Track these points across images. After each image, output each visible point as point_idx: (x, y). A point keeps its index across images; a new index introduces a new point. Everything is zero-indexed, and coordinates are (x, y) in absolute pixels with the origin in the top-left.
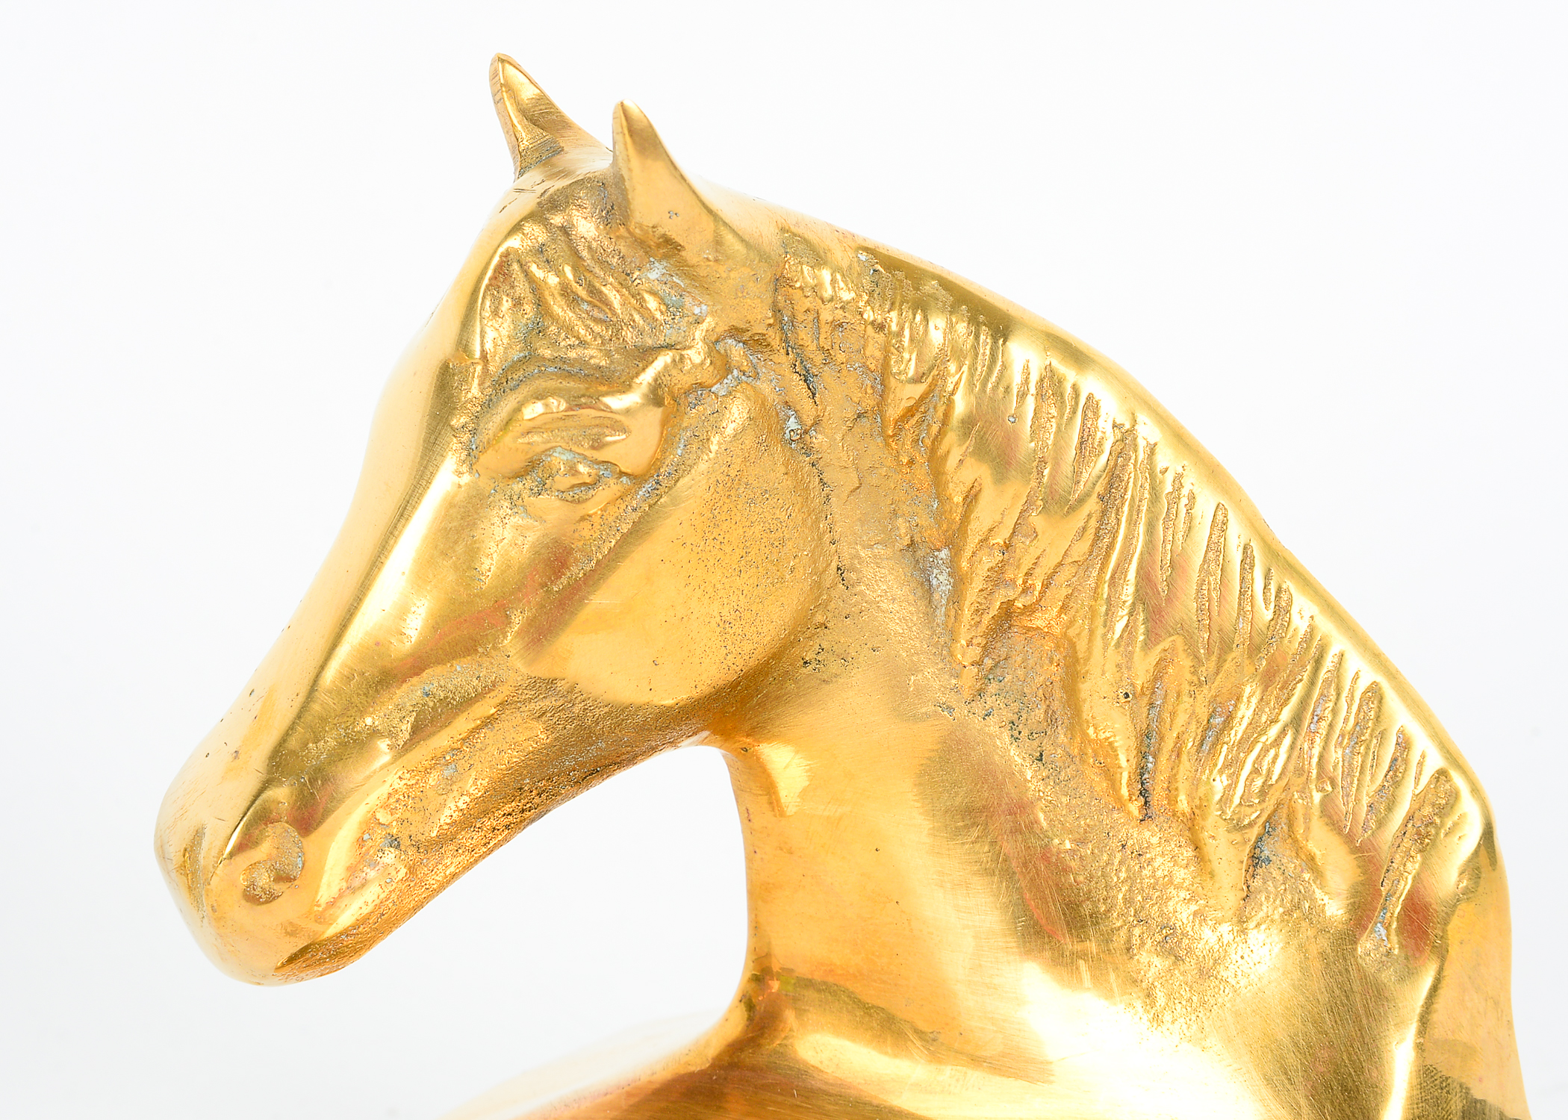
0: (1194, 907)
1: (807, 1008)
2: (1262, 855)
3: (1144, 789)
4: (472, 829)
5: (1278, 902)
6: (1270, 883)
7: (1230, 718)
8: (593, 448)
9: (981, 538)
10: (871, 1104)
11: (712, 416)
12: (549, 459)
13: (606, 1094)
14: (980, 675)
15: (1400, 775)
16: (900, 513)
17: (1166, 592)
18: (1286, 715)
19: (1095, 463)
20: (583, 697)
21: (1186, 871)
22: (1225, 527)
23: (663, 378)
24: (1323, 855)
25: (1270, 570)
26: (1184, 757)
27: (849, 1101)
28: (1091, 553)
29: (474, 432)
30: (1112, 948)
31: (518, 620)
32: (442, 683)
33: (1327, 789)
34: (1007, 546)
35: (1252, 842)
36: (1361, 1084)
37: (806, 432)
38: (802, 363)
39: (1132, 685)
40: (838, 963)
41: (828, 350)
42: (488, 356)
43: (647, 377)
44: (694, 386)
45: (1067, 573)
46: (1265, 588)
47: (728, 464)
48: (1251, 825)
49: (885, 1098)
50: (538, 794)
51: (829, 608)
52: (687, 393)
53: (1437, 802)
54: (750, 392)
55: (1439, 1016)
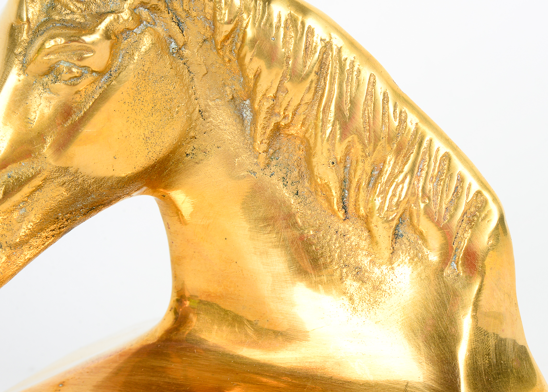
0: (370, 258)
1: (199, 312)
2: (399, 233)
3: (344, 206)
4: (36, 238)
5: (407, 254)
6: (403, 246)
7: (381, 171)
8: (78, 60)
9: (262, 94)
10: (229, 354)
11: (134, 43)
12: (59, 66)
13: (110, 356)
14: (267, 157)
15: (460, 194)
16: (226, 84)
17: (348, 115)
18: (407, 168)
19: (313, 57)
20: (82, 175)
21: (365, 242)
22: (374, 84)
23: (109, 27)
24: (426, 232)
25: (396, 103)
26: (361, 190)
27: (220, 354)
28: (313, 99)
29: (25, 55)
30: (333, 278)
31: (49, 141)
32: (16, 171)
33: (426, 202)
34: (275, 97)
35: (394, 228)
36: (447, 335)
37: (180, 49)
38: (176, 17)
39: (336, 158)
40: (212, 291)
41: (188, 11)
42: (30, 20)
43: (102, 27)
44: (125, 30)
45: (303, 108)
46: (394, 111)
47: (143, 65)
48: (393, 220)
49: (235, 351)
50: (66, 220)
51: (196, 129)
52: (122, 33)
53: (477, 206)
54: (152, 31)
55: (483, 302)
